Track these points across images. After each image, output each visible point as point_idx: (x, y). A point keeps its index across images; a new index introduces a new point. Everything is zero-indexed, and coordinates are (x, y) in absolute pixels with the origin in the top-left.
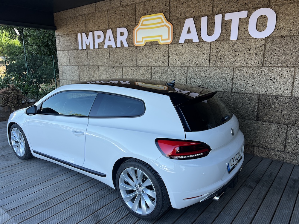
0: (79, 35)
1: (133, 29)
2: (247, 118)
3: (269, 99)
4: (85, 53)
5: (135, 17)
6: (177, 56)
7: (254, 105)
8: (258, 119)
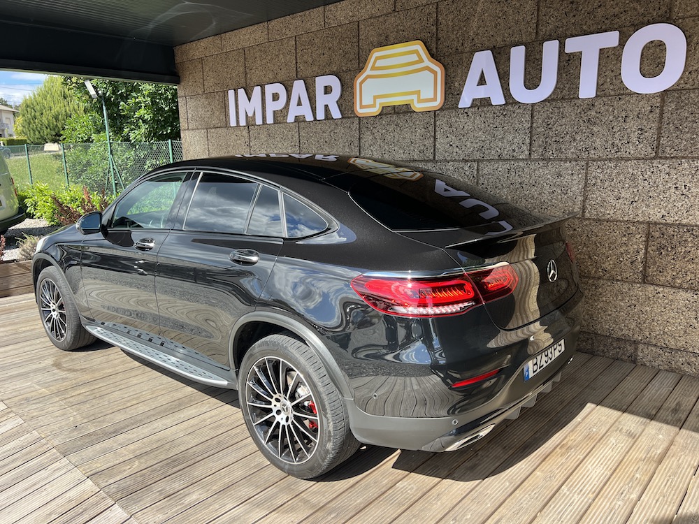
0: (231, 93)
1: (353, 79)
2: (619, 278)
3: (672, 233)
4: (245, 133)
5: (357, 52)
6: (453, 138)
7: (636, 247)
8: (645, 279)
